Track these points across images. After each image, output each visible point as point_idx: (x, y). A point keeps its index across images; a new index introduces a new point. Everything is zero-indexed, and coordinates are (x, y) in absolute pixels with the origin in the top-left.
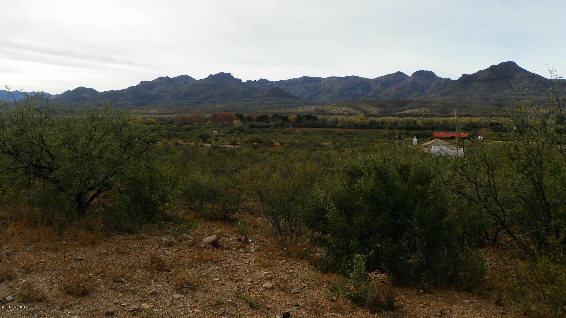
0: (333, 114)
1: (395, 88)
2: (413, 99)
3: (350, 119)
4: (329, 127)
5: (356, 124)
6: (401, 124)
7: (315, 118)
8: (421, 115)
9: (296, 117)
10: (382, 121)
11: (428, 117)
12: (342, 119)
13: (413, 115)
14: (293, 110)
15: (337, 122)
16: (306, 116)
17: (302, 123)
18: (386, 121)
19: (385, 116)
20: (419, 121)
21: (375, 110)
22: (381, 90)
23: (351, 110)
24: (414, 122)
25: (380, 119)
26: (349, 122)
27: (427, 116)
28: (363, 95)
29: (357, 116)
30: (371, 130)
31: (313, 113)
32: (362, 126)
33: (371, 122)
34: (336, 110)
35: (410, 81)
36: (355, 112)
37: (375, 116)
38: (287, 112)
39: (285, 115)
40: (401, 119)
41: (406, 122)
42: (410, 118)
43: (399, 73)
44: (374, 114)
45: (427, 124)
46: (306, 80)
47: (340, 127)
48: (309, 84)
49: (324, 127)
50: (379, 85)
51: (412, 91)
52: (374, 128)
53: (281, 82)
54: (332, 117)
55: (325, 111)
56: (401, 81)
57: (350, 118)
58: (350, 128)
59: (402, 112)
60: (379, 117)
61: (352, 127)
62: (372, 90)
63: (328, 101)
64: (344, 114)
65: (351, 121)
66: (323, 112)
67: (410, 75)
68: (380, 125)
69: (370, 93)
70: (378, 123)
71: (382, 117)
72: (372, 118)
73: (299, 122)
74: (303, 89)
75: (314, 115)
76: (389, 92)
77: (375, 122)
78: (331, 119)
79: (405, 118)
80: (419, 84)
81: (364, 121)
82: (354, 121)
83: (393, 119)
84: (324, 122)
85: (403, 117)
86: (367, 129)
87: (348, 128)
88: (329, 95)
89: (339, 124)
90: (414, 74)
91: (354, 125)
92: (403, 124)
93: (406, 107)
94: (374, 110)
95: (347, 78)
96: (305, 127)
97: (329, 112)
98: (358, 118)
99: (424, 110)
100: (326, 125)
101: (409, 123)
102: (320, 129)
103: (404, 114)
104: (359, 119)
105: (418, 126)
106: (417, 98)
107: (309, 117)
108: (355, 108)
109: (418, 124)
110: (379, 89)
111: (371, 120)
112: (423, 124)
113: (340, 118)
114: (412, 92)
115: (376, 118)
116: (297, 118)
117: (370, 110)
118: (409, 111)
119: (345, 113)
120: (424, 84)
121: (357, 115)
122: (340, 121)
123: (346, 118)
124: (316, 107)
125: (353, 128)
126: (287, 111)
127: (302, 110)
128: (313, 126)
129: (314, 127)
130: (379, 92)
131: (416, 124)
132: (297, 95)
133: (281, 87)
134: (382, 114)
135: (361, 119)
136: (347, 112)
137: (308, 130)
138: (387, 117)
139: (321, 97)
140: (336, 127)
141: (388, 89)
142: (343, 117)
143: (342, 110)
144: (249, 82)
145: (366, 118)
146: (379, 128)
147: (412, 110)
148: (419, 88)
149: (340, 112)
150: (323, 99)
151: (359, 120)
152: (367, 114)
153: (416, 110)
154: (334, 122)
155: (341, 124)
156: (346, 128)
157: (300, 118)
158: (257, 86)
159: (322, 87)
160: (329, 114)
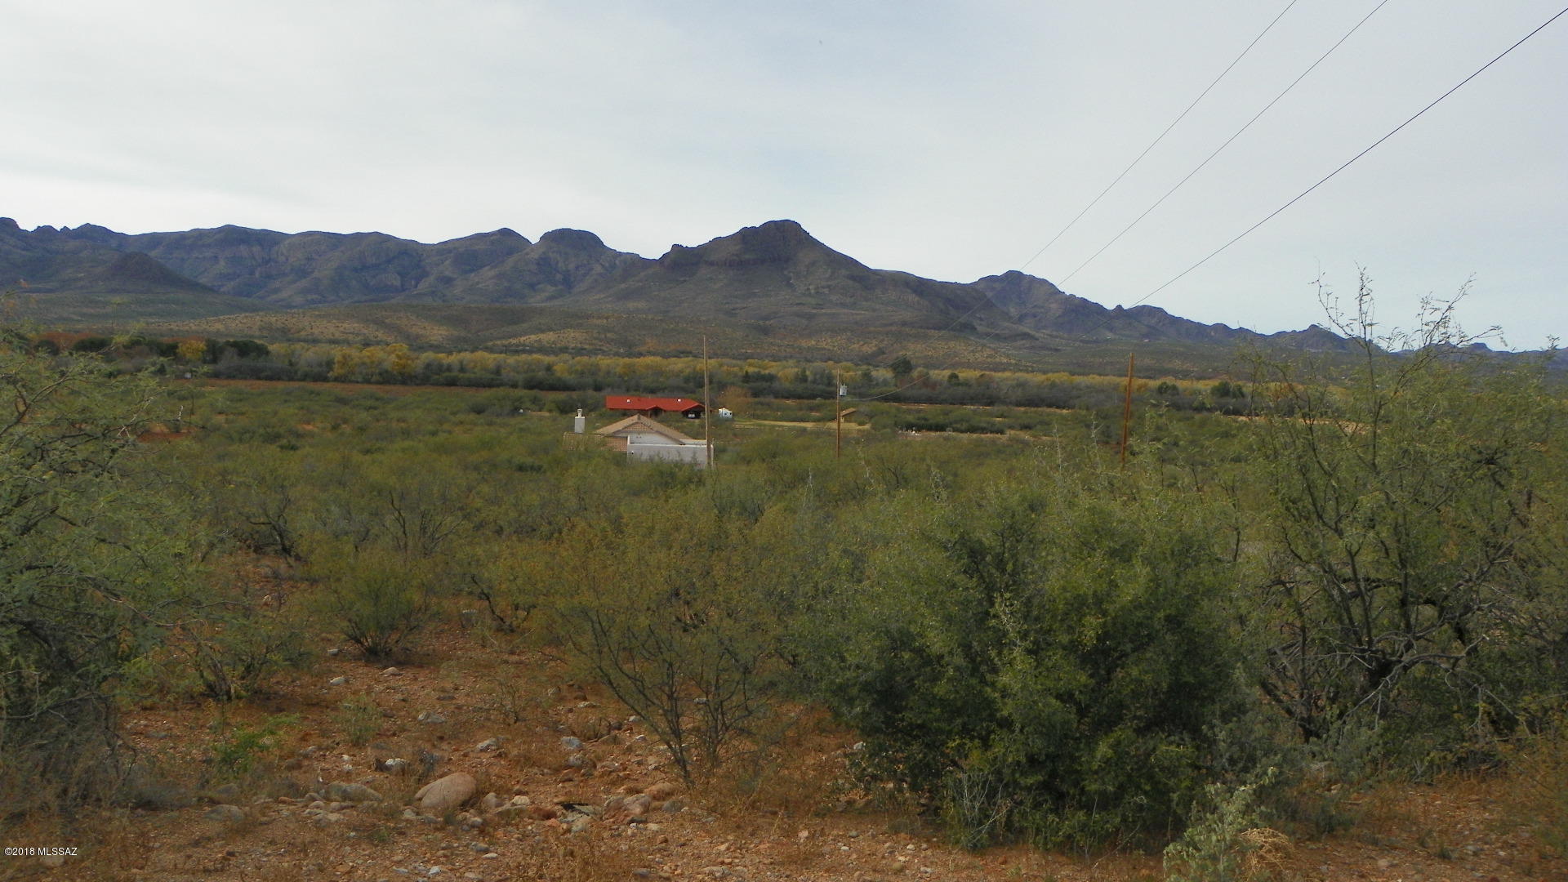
0: (315, 341)
1: (492, 273)
2: (543, 304)
3: (368, 357)
4: (305, 377)
5: (387, 371)
6: (512, 374)
7: (262, 351)
8: (564, 350)
9: (202, 346)
10: (461, 362)
11: (582, 355)
12: (344, 357)
13: (542, 350)
14: (193, 325)
15: (330, 364)
16: (235, 345)
17: (221, 366)
18: (472, 365)
19: (466, 350)
20: (562, 367)
21: (437, 333)
22: (455, 276)
23: (371, 332)
24: (549, 368)
25: (454, 359)
26: (364, 364)
27: (580, 352)
28: (404, 290)
29: (388, 348)
30: (429, 389)
31: (252, 336)
32: (406, 378)
33: (428, 366)
34: (326, 328)
35: (536, 256)
36: (380, 335)
37: (437, 348)
38: (171, 329)
39: (166, 340)
40: (512, 360)
41: (526, 367)
42: (535, 356)
43: (506, 233)
44: (435, 343)
45: (582, 373)
46: (233, 236)
47: (336, 379)
48: (243, 250)
49: (291, 379)
50: (447, 262)
51: (539, 283)
52: (437, 384)
53: (154, 239)
54: (313, 349)
55: (292, 331)
56: (510, 253)
57: (366, 353)
58: (368, 382)
59: (514, 341)
60: (450, 353)
61: (374, 379)
62: (425, 274)
63: (299, 299)
64: (348, 343)
65: (372, 362)
66: (285, 334)
67: (534, 239)
68: (455, 373)
69: (423, 286)
70: (449, 368)
71: (460, 352)
72: (428, 356)
73: (215, 361)
74: (222, 263)
75: (259, 342)
76: (478, 283)
77: (442, 368)
78: (308, 355)
79: (524, 357)
80: (560, 265)
81: (409, 362)
82: (380, 363)
83: (490, 359)
84: (290, 361)
85: (517, 352)
86: (417, 385)
87: (362, 383)
88: (304, 283)
89: (337, 370)
90: (549, 237)
91: (380, 374)
92: (518, 373)
93: (525, 325)
94: (435, 332)
95: (358, 237)
96: (230, 377)
97: (303, 333)
98: (389, 355)
99: (572, 337)
100: (296, 372)
101: (533, 371)
102: (280, 385)
103: (518, 346)
104: (393, 356)
105: (559, 379)
106: (557, 302)
107: (244, 348)
108: (380, 323)
109: (559, 374)
110: (447, 273)
111: (427, 361)
112: (570, 373)
113: (337, 353)
114: (540, 286)
115: (442, 355)
116: (205, 348)
117: (422, 332)
118: (533, 337)
119: (351, 337)
120: (571, 266)
121: (388, 344)
122: (339, 362)
123: (354, 353)
124: (266, 319)
125: (378, 383)
126: (173, 326)
127: (219, 326)
128: (257, 374)
129: (259, 378)
130: (448, 281)
131: (553, 374)
132: (203, 280)
133: (153, 254)
134: (458, 345)
135: (399, 357)
136: (358, 335)
137: (241, 384)
138: (472, 352)
139: (276, 291)
140: (325, 379)
141: (473, 274)
142: (347, 350)
143: (342, 329)
144: (45, 232)
145: (413, 355)
146: (452, 383)
147: (542, 336)
148: (559, 277)
149: (337, 335)
150: (284, 294)
151: (393, 358)
152: (418, 345)
153: (548, 337)
154: (320, 365)
155: (341, 372)
156: (358, 382)
157: (214, 352)
158: (72, 244)
159: (282, 259)
160: (305, 341)
